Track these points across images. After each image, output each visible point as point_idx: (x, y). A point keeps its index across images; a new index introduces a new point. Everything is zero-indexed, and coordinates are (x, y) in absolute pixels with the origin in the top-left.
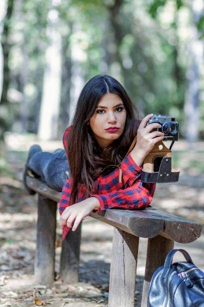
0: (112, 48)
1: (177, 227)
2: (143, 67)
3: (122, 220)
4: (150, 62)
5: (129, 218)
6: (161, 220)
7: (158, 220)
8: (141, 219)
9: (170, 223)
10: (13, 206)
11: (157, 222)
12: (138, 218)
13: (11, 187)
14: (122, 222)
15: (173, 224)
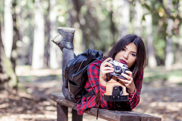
0: (74, 13)
1: (147, 120)
2: (92, 24)
3: (116, 117)
4: (95, 20)
5: (120, 116)
6: (138, 117)
7: (136, 116)
8: (127, 116)
9: (144, 118)
10: (30, 110)
11: (136, 117)
12: (125, 116)
13: (26, 98)
14: (115, 118)
15: (145, 118)
